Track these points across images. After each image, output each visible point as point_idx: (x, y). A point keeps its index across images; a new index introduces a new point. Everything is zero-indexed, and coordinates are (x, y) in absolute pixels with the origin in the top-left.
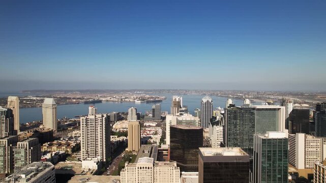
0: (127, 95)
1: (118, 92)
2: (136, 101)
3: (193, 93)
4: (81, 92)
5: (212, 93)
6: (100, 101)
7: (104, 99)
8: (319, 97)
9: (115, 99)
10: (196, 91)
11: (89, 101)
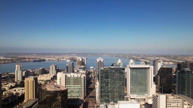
0: (64, 57)
1: (61, 55)
2: (67, 60)
3: (106, 56)
4: (38, 54)
5: (117, 55)
6: (44, 60)
7: (47, 59)
8: (179, 58)
9: (54, 59)
10: (108, 54)
11: (36, 60)
